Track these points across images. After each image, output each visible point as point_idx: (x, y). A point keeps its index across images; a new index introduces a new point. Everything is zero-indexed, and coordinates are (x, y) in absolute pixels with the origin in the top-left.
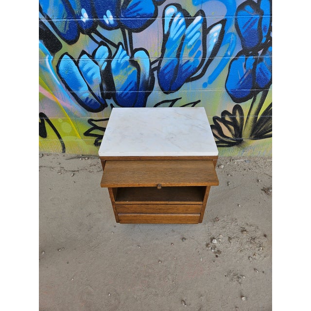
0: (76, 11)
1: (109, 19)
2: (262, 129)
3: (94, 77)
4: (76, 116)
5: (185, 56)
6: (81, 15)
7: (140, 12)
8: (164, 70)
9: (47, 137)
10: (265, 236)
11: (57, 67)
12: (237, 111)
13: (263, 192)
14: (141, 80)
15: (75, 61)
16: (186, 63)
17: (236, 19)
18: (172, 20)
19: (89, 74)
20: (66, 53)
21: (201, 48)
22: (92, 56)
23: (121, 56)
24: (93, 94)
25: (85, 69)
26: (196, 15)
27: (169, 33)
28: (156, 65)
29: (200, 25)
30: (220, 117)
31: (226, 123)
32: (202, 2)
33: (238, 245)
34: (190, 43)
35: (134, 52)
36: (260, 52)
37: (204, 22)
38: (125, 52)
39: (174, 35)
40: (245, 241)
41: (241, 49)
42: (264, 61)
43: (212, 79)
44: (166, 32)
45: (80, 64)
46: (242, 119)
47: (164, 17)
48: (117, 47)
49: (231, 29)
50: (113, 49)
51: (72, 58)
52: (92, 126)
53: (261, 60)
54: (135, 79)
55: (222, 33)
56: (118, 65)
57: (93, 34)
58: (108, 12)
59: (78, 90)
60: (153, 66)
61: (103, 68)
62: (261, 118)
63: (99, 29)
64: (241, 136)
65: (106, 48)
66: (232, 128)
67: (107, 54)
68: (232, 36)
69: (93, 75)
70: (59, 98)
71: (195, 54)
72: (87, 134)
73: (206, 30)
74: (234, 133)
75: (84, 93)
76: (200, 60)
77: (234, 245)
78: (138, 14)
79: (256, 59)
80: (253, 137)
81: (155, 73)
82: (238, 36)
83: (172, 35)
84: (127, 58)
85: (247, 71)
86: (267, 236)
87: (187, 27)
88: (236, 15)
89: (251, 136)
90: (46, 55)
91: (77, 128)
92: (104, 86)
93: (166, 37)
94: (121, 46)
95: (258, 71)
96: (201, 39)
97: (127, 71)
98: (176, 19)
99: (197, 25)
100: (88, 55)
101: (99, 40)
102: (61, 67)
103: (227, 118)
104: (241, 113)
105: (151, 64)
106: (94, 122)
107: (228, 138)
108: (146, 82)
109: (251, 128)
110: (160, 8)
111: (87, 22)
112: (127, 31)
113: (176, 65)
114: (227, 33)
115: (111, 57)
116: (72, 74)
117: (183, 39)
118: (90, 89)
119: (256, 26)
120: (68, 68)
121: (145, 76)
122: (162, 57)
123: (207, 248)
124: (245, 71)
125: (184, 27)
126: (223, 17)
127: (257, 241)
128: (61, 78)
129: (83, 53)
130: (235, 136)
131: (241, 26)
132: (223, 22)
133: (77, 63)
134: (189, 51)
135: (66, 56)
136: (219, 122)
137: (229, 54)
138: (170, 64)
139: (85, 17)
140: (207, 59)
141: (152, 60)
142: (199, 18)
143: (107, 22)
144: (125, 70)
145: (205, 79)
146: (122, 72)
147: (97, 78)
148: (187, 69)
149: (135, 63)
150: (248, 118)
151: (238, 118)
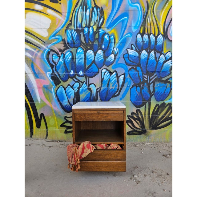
0: (69, 71)
1: (81, 73)
2: (154, 123)
3: (72, 95)
4: (59, 115)
5: (111, 86)
6: (71, 72)
7: (92, 71)
8: (102, 92)
9: (40, 128)
10: (168, 174)
11: (56, 91)
12: (139, 113)
13: (164, 157)
14: (92, 96)
15: (64, 89)
16: (111, 89)
17: (129, 73)
18: (104, 74)
19: (70, 94)
20: (62, 86)
21: (117, 83)
22: (72, 87)
23: (84, 86)
24: (69, 103)
25: (68, 92)
26: (113, 72)
27: (103, 78)
28: (99, 90)
29: (115, 75)
30: (131, 115)
31: (134, 119)
32: (115, 68)
33: (151, 178)
34: (112, 81)
35: (89, 85)
36: (142, 85)
37: (117, 74)
38: (86, 85)
39: (106, 79)
40: (155, 176)
41: (134, 84)
42: (144, 89)
43: (124, 96)
44: (102, 78)
45: (66, 90)
46: (142, 117)
47: (101, 73)
48: (83, 83)
49: (128, 77)
50: (81, 84)
51: (63, 87)
52: (65, 121)
53: (143, 88)
54: (90, 96)
55: (124, 78)
56: (82, 90)
57: (74, 78)
58: (81, 71)
59: (63, 101)
60: (97, 91)
61: (76, 91)
62: (152, 116)
63: (77, 77)
64: (144, 127)
65: (78, 84)
66: (138, 122)
67: (78, 86)
68: (129, 79)
69: (71, 94)
70: (53, 105)
71: (115, 86)
72: (62, 126)
73: (118, 77)
74: (140, 125)
75: (65, 103)
76: (117, 88)
77: (148, 178)
78: (92, 72)
79: (141, 88)
80: (151, 128)
81: (98, 93)
82: (131, 79)
83: (105, 79)
84: (87, 87)
85: (138, 93)
86: (169, 174)
87: (110, 76)
88: (129, 72)
89: (150, 127)
90: (53, 86)
91: (58, 122)
92: (75, 99)
93: (102, 79)
94: (84, 83)
95: (143, 93)
96: (116, 80)
97: (86, 92)
98: (106, 74)
99: (114, 75)
100: (71, 86)
101: (76, 80)
102: (58, 91)
103: (135, 116)
104: (141, 114)
105: (97, 89)
106: (67, 118)
107: (138, 128)
108: (94, 98)
109: (148, 122)
110: (100, 70)
111: (73, 74)
112: (87, 78)
113: (107, 90)
114: (126, 78)
115: (80, 87)
116: (62, 94)
117: (109, 80)
118: (68, 101)
119: (137, 76)
120: (61, 91)
121: (94, 95)
122: (101, 87)
123: (131, 180)
124: (137, 93)
125: (109, 76)
126: (124, 73)
127: (163, 176)
128: (57, 96)
129: (69, 85)
130: (141, 127)
131: (131, 75)
132: (124, 74)
133: (65, 89)
134: (112, 84)
135: (61, 87)
136: (131, 119)
137: (129, 86)
138: (104, 90)
139: (72, 73)
140: (120, 88)
141: (97, 88)
142: (115, 73)
143: (80, 74)
144: (85, 92)
145: (120, 96)
146: (84, 93)
147: (73, 95)
148: (112, 92)
149: (90, 89)
150: (145, 116)
151: (140, 116)
